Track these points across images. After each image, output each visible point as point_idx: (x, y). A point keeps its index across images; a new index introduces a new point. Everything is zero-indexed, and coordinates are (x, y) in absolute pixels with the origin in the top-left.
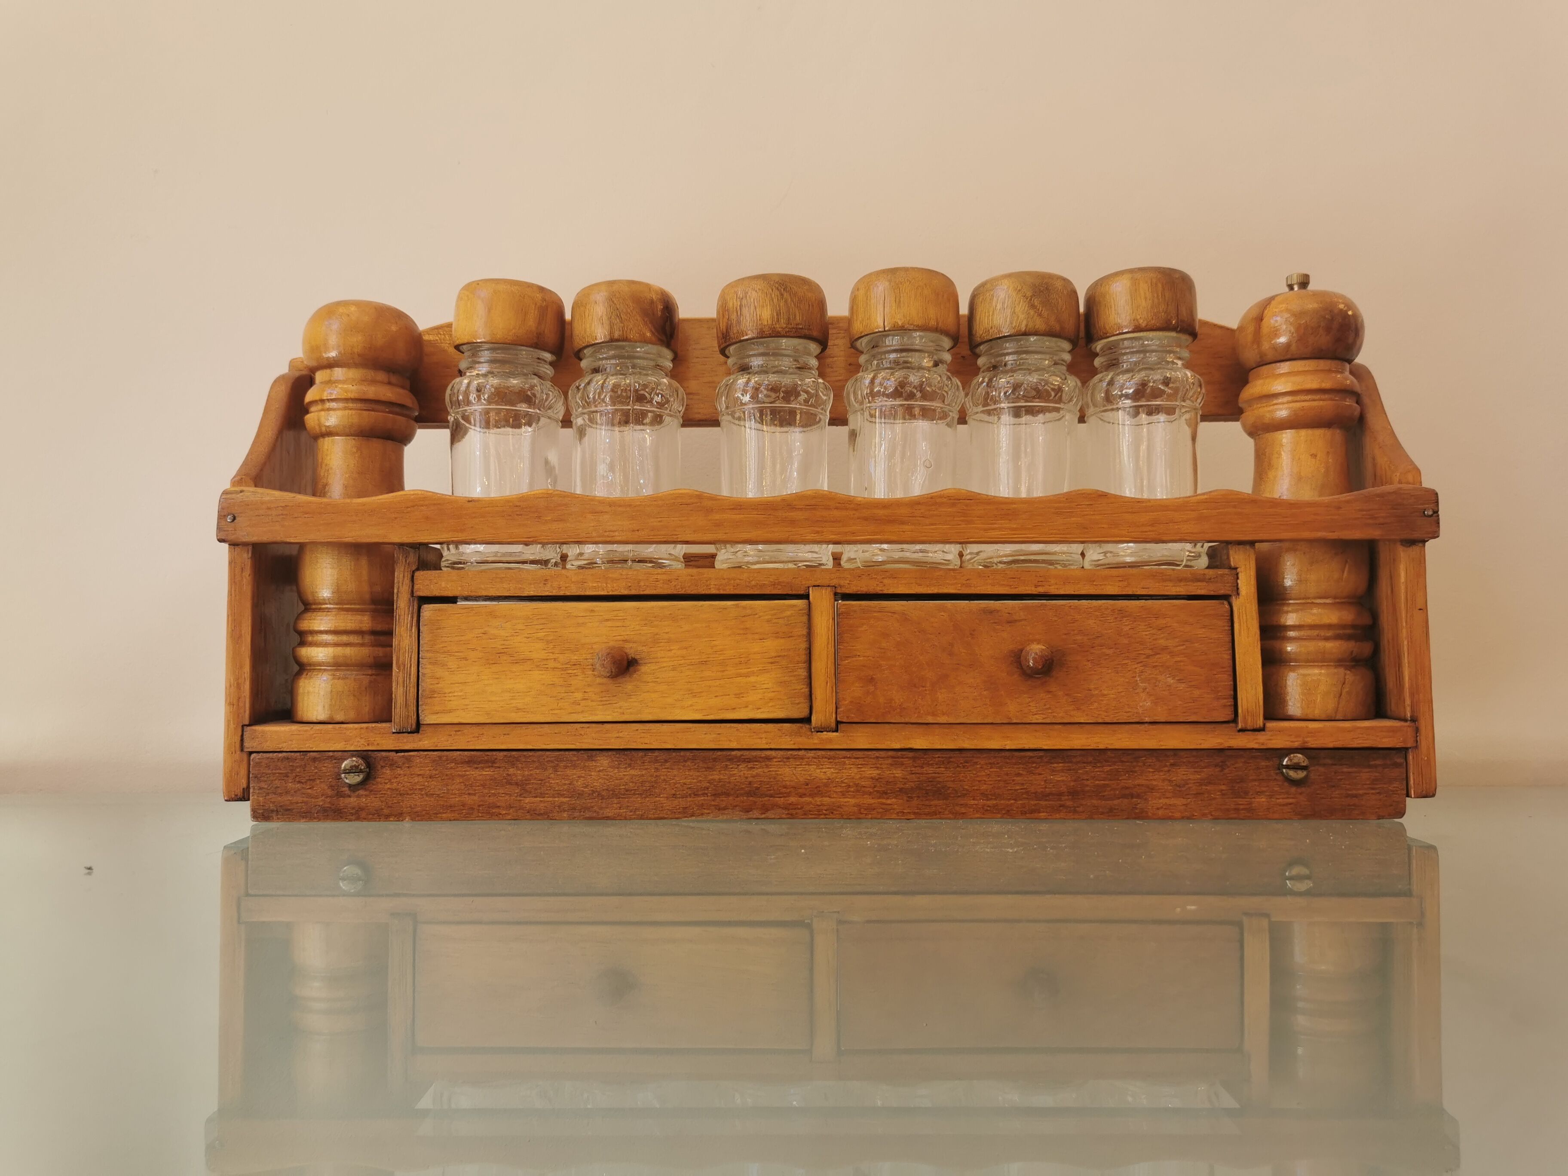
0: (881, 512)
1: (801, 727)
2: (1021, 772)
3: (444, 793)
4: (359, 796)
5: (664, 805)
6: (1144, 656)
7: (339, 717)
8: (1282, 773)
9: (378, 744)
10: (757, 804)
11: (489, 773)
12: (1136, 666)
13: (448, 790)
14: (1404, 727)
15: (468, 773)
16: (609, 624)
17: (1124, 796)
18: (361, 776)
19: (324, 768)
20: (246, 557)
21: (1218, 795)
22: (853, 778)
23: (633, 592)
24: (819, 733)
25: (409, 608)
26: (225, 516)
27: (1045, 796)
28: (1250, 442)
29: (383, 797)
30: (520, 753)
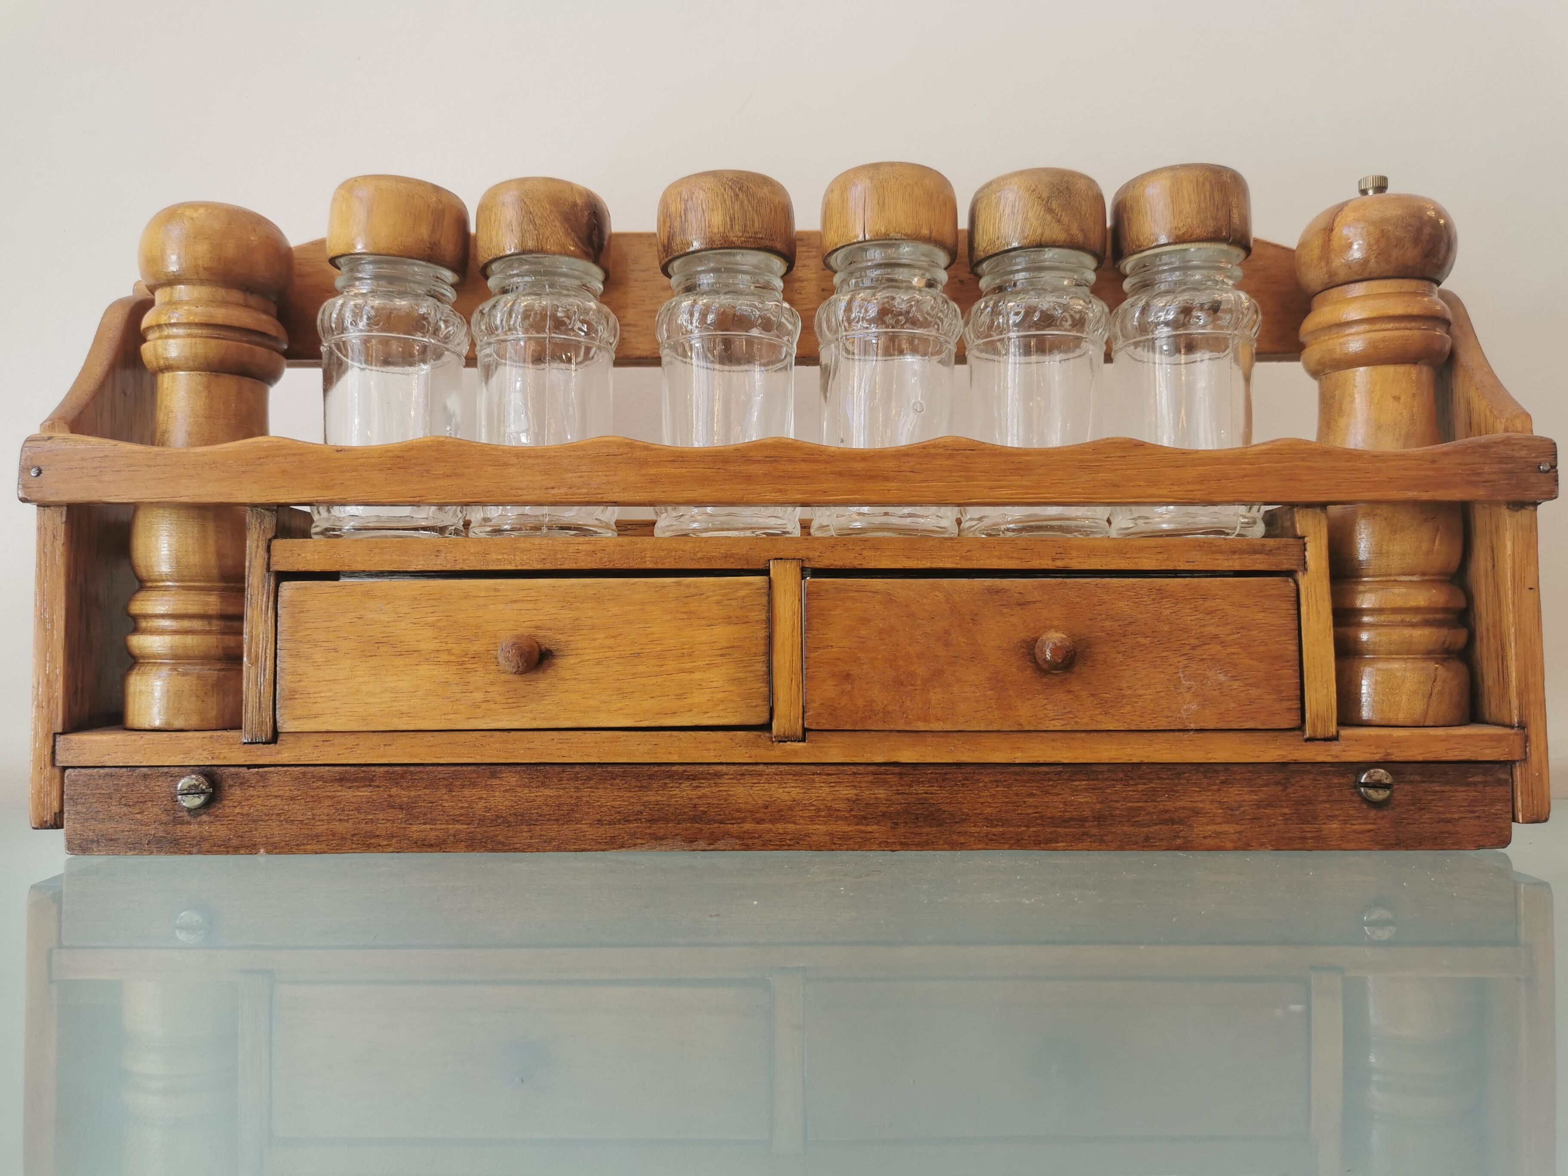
0: (859, 466)
1: (760, 736)
2: (1034, 791)
3: (308, 819)
4: (200, 823)
5: (587, 833)
6: (1189, 647)
7: (179, 723)
8: (1360, 793)
9: (225, 758)
10: (704, 832)
11: (366, 793)
12: (1179, 659)
13: (314, 815)
14: (1510, 734)
15: (339, 794)
16: (517, 606)
17: (1164, 822)
18: (203, 798)
19: (157, 788)
20: (59, 519)
21: (1280, 820)
22: (824, 800)
23: (548, 566)
24: (781, 743)
25: (263, 587)
26: (28, 470)
27: (1065, 822)
28: (1313, 385)
29: (231, 824)
30: (405, 768)
